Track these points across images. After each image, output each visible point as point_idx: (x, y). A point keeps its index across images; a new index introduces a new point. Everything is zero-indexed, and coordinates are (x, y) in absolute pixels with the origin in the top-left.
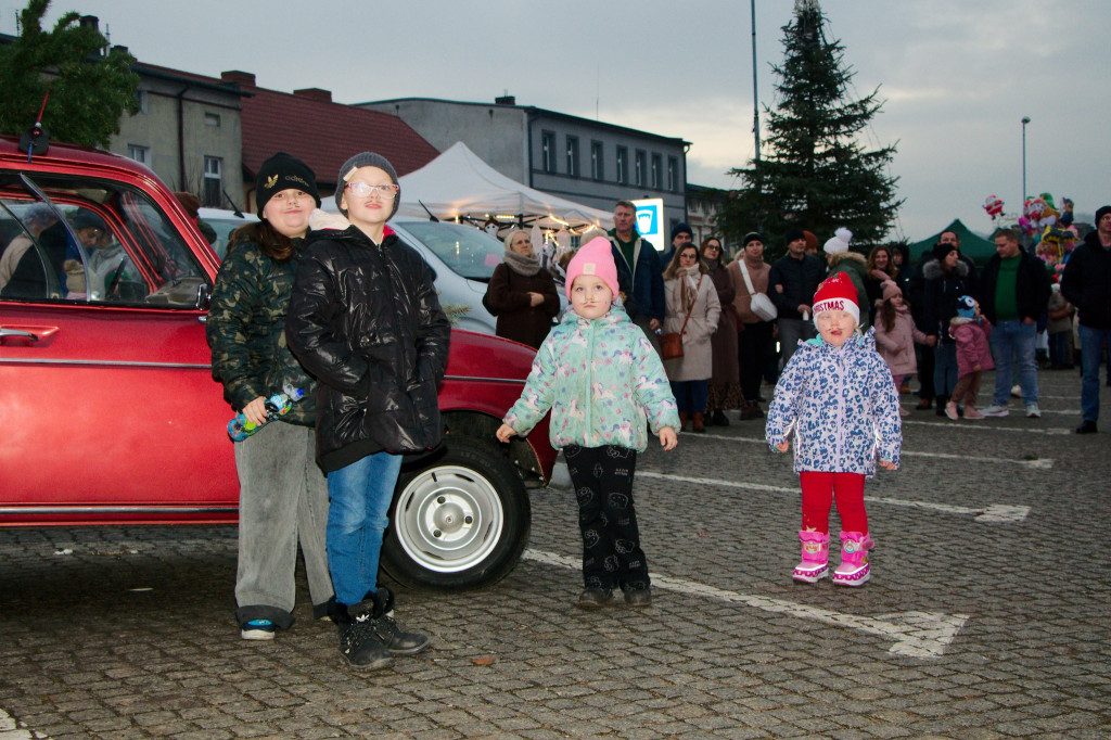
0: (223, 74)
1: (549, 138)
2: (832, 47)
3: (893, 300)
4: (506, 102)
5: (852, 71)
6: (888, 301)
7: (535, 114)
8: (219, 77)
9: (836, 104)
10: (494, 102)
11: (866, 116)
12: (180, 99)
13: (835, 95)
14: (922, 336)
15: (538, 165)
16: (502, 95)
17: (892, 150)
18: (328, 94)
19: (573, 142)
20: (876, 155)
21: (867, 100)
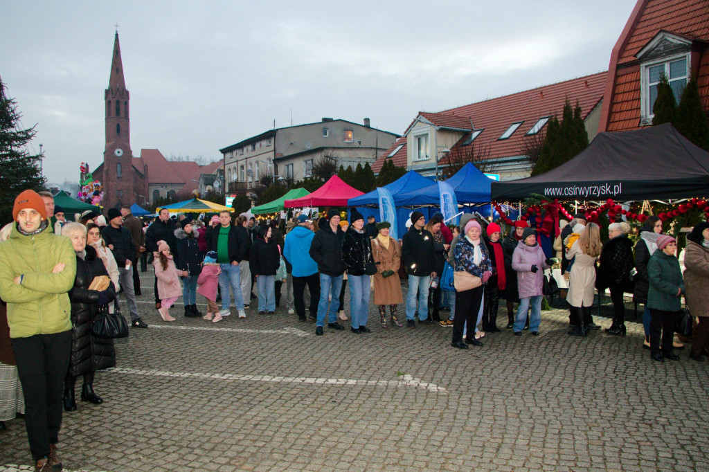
2: (9, 101)
3: (164, 252)
5: (21, 115)
6: (161, 252)
9: (10, 130)
11: (29, 137)
13: (11, 126)
14: (181, 272)
17: (41, 156)
20: (33, 157)
21: (30, 130)
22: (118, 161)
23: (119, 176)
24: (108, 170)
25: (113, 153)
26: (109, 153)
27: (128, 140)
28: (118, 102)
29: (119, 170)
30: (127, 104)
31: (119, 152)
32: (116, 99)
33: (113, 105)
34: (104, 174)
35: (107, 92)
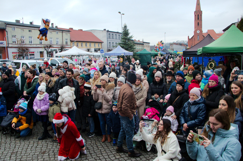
0: (69, 28)
1: (109, 34)
4: (105, 30)
7: (108, 31)
8: (69, 29)
10: (103, 30)
12: (62, 32)
15: (108, 37)
16: (104, 29)
18: (82, 30)
19: (113, 35)
22: (198, 35)
23: (198, 39)
24: (195, 37)
25: (196, 32)
26: (195, 32)
27: (201, 27)
28: (198, 15)
29: (198, 37)
30: (201, 15)
31: (198, 32)
32: (198, 14)
33: (197, 16)
34: (193, 39)
35: (195, 12)
